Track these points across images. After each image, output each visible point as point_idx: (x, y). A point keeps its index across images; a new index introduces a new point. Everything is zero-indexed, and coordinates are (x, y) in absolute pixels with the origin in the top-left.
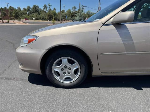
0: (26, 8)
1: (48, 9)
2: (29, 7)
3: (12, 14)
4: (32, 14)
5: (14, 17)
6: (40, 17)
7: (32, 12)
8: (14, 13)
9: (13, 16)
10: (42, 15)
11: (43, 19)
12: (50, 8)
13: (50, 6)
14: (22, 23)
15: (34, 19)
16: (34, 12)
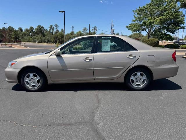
0: (29, 29)
1: (55, 30)
2: (32, 28)
3: (11, 36)
4: (35, 36)
5: (13, 40)
6: (45, 40)
7: (36, 34)
8: (13, 35)
9: (12, 38)
10: (48, 37)
11: (49, 42)
12: (58, 29)
13: (57, 27)
14: (21, 47)
15: (37, 42)
16: (38, 34)
